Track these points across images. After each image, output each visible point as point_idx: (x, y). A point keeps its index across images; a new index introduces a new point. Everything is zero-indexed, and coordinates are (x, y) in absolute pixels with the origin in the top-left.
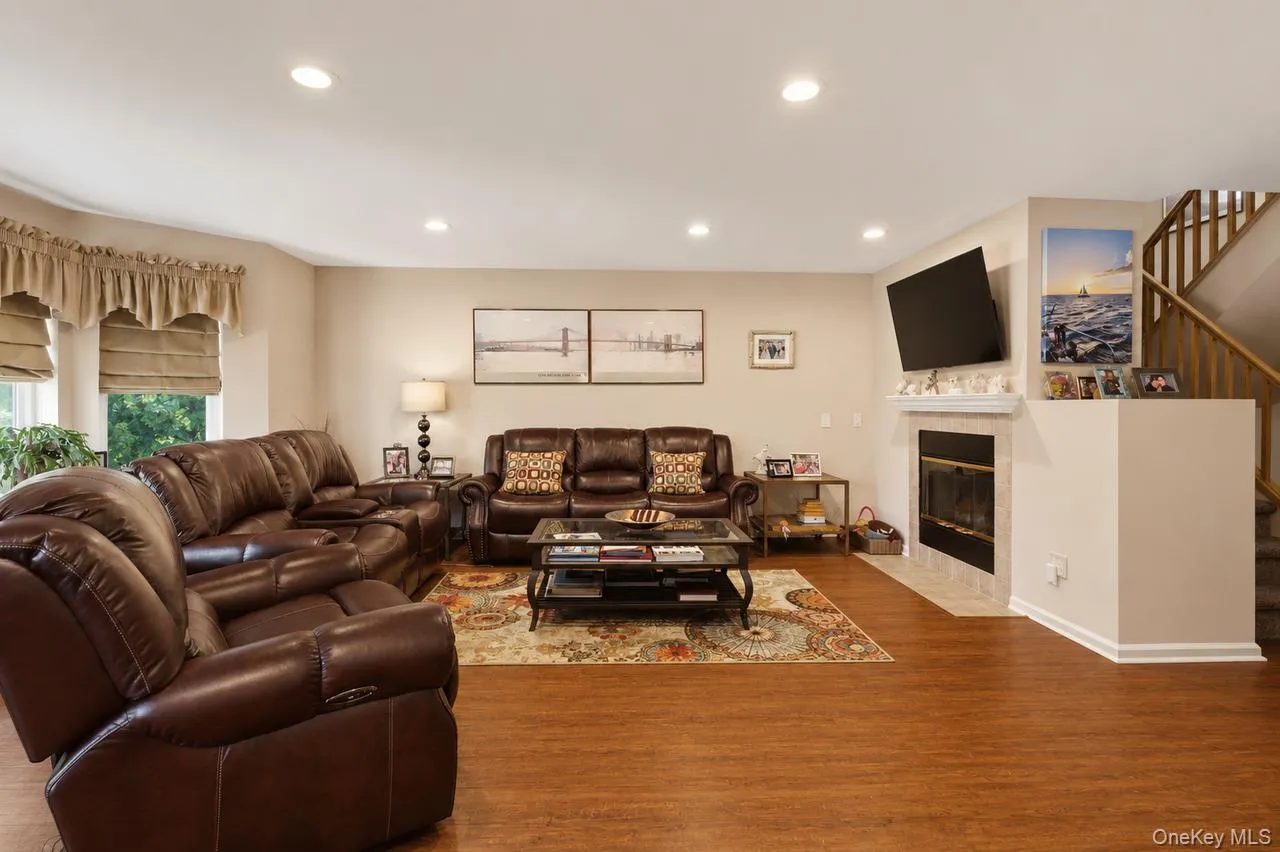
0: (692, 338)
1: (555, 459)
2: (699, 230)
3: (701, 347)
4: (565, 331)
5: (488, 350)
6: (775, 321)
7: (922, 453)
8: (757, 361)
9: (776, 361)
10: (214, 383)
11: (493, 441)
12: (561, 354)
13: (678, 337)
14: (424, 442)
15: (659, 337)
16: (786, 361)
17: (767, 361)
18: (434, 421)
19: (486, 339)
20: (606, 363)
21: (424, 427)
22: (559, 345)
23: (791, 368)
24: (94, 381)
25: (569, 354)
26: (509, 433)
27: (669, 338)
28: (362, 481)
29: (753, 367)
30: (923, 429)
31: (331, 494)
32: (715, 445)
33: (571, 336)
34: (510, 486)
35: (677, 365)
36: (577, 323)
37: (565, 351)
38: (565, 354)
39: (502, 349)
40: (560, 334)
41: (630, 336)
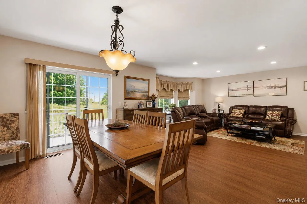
0: (283, 85)
1: (243, 111)
3: (286, 86)
10: (189, 98)
11: (231, 107)
12: (247, 90)
13: (278, 85)
14: (219, 107)
15: (273, 85)
18: (220, 104)
20: (257, 92)
21: (219, 105)
24: (177, 98)
25: (249, 90)
26: (234, 106)
27: (275, 85)
28: (207, 113)
29: (305, 90)
31: (202, 114)
32: (288, 110)
33: (249, 87)
34: (232, 115)
36: (251, 85)
37: (248, 89)
38: (248, 90)
39: (233, 90)
40: (246, 87)
41: (264, 86)
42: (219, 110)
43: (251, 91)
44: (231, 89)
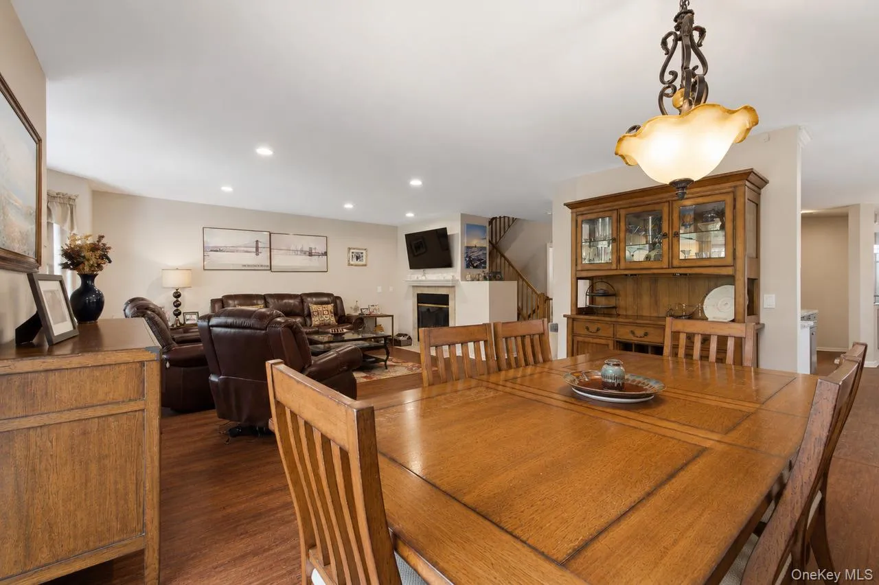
0: (321, 249)
2: (349, 206)
3: (326, 254)
4: (257, 241)
5: (212, 251)
6: (358, 243)
7: (418, 303)
8: (351, 263)
9: (359, 262)
11: (215, 302)
13: (315, 249)
14: (177, 304)
15: (306, 249)
16: (364, 263)
17: (354, 262)
18: (183, 293)
19: (212, 245)
20: (279, 261)
21: (177, 295)
22: (254, 250)
23: (365, 265)
25: (260, 254)
26: (224, 297)
27: (311, 249)
29: (349, 265)
30: (419, 292)
32: (336, 301)
33: (260, 245)
35: (316, 262)
36: (263, 239)
37: (257, 252)
38: (257, 255)
39: (220, 251)
40: (254, 244)
41: (293, 248)
42: (177, 314)
43: (263, 259)
44: (211, 245)
